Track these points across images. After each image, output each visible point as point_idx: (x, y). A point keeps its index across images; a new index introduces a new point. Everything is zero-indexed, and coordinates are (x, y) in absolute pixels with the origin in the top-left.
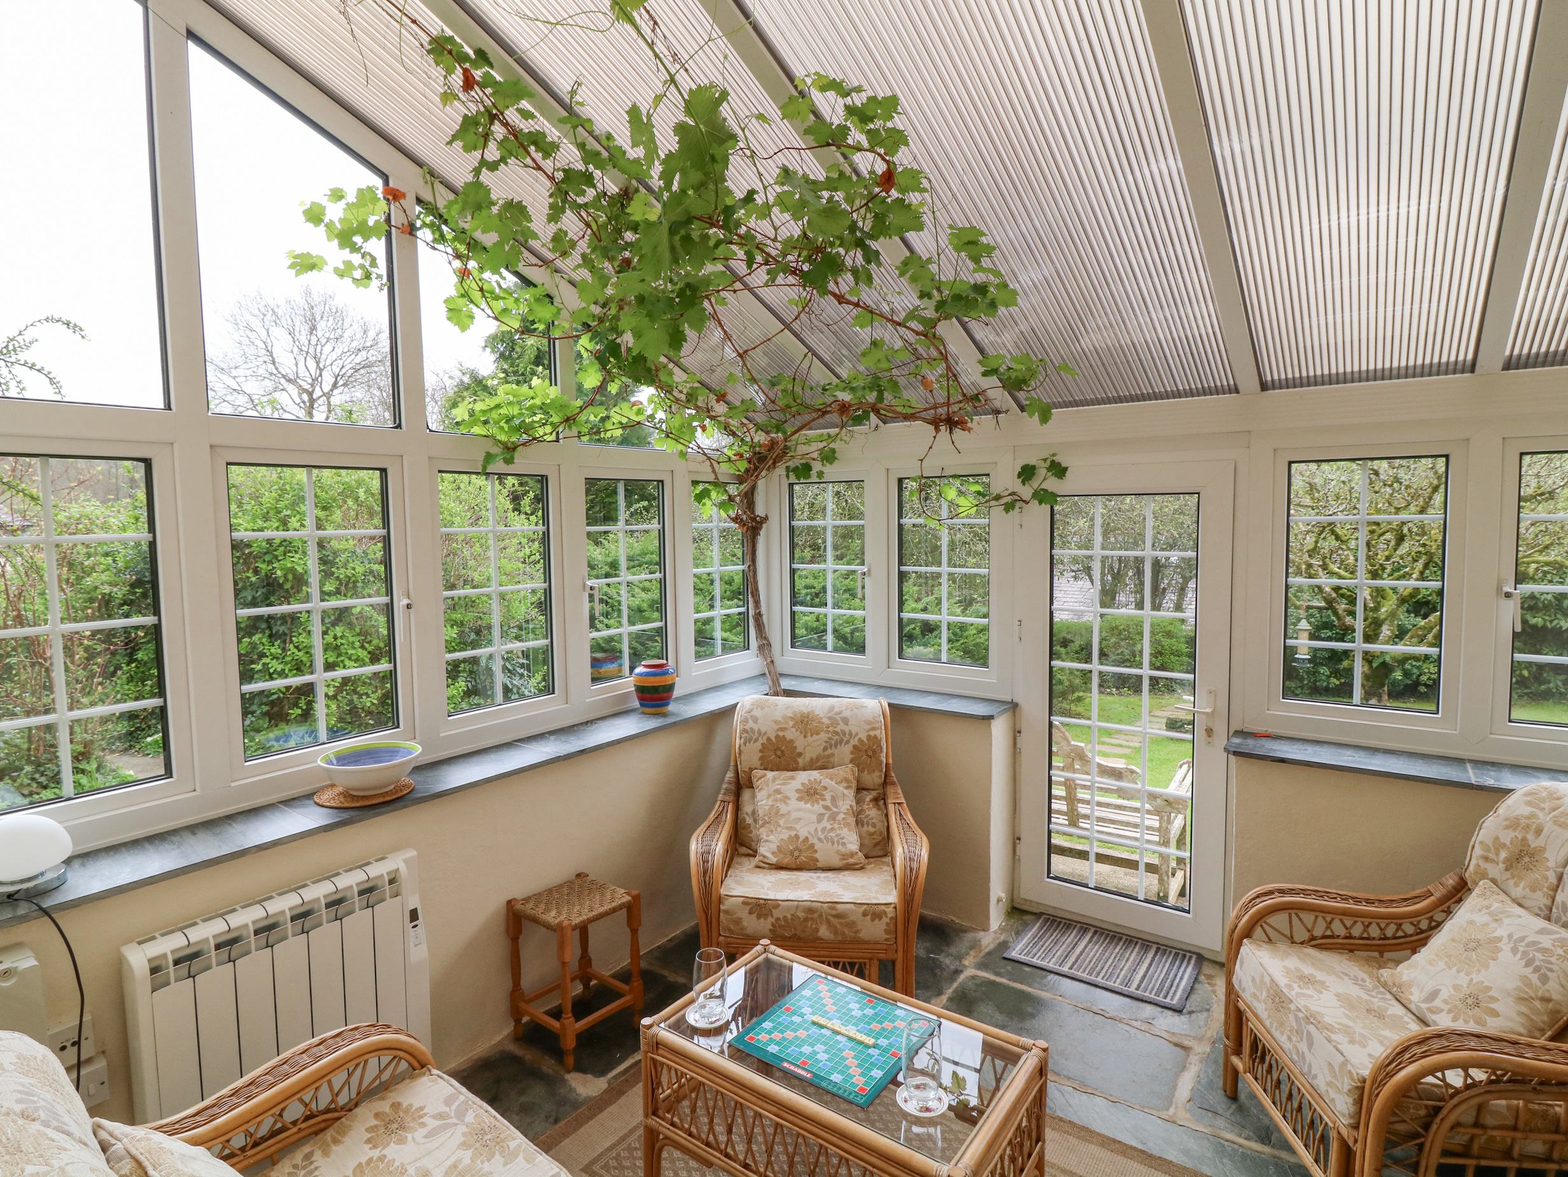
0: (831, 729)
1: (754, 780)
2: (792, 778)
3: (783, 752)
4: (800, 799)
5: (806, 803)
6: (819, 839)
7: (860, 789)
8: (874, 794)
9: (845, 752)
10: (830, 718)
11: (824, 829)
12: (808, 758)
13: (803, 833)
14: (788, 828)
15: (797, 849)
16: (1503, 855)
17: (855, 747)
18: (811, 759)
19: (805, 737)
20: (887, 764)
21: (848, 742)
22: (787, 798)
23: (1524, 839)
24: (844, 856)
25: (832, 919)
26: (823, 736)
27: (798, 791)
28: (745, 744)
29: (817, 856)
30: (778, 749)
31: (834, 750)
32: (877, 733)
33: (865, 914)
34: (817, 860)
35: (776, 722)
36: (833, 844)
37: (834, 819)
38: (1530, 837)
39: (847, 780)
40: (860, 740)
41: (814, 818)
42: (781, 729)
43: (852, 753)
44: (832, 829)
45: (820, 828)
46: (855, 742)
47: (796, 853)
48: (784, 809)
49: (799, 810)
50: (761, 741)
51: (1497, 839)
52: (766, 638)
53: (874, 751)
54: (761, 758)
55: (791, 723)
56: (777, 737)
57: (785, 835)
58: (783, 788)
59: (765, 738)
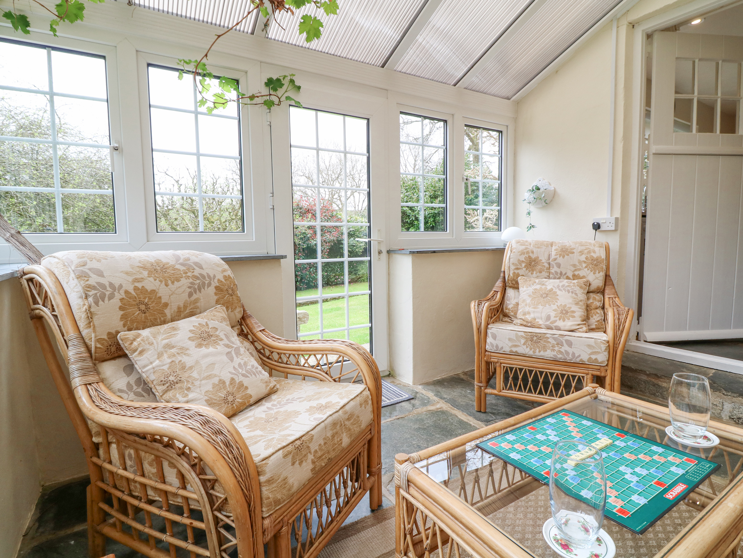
0: (189, 274)
3: (146, 305)
4: (200, 346)
5: (207, 346)
6: (243, 375)
9: (210, 294)
10: (183, 265)
11: (239, 365)
12: (176, 308)
13: (225, 376)
14: (206, 378)
15: (229, 393)
17: (216, 288)
18: (179, 308)
19: (166, 285)
21: (209, 285)
22: (183, 349)
26: (184, 282)
27: (190, 339)
29: (249, 392)
30: (141, 303)
31: (199, 295)
34: (251, 396)
35: (128, 274)
37: (240, 354)
39: (225, 319)
40: (219, 282)
41: (225, 358)
42: (137, 280)
43: (216, 294)
44: (246, 363)
46: (215, 283)
47: (230, 398)
48: (188, 361)
49: (206, 356)
50: (117, 296)
53: (233, 290)
54: (123, 317)
56: (136, 289)
57: (208, 386)
58: (173, 340)
59: (122, 292)
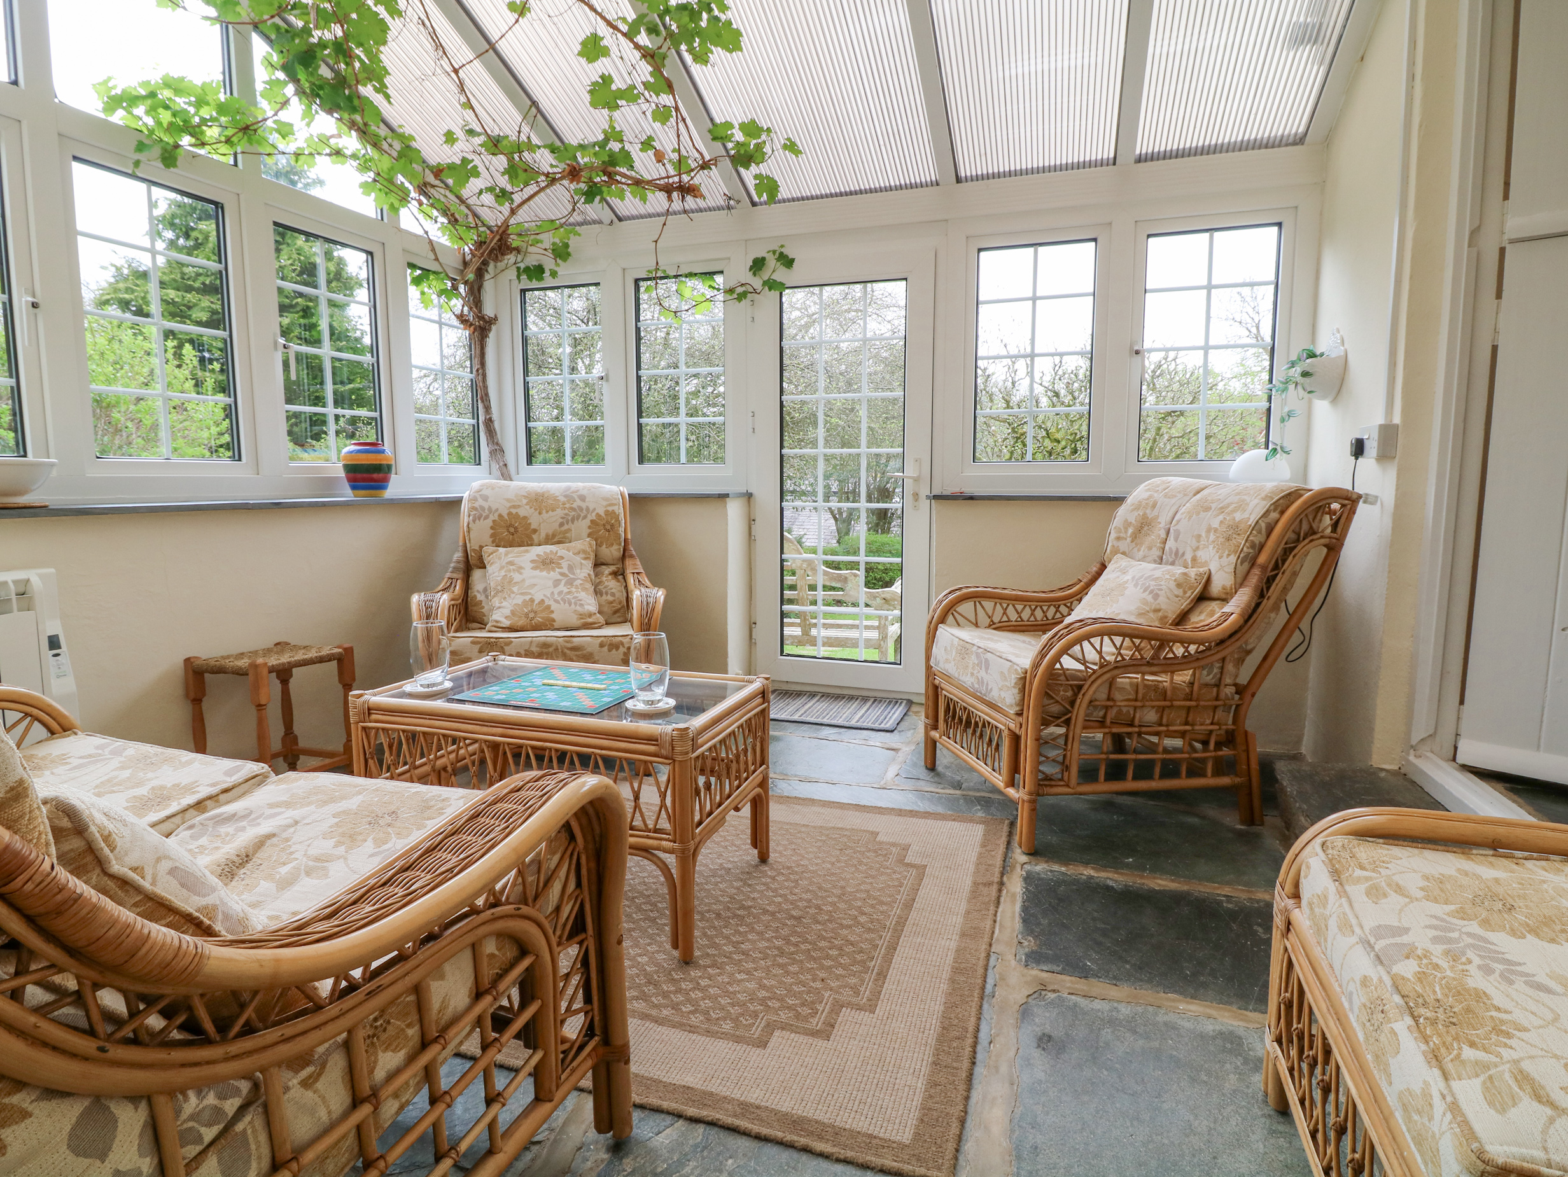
0: (567, 506)
1: (485, 556)
2: (527, 551)
3: (516, 528)
4: (535, 568)
5: (541, 570)
6: (557, 601)
7: (598, 564)
8: (613, 568)
9: (583, 526)
10: (566, 496)
11: (560, 593)
12: (543, 535)
13: (538, 598)
14: (522, 594)
15: (532, 611)
16: (1130, 531)
17: (592, 521)
18: (547, 535)
19: (540, 513)
20: (625, 540)
21: (585, 517)
22: (521, 568)
23: (1145, 514)
24: (582, 616)
25: (568, 652)
26: (559, 512)
27: (532, 561)
28: (474, 521)
29: (553, 616)
30: (511, 525)
31: (572, 527)
32: (615, 508)
33: (602, 645)
34: (554, 621)
35: (508, 500)
36: (570, 605)
37: (571, 584)
38: (1148, 511)
39: (584, 552)
40: (598, 515)
41: (550, 583)
42: (514, 507)
43: (589, 527)
44: (569, 593)
45: (556, 591)
46: (592, 517)
47: (531, 615)
48: (517, 577)
49: (534, 577)
50: (492, 518)
51: (1126, 521)
52: (497, 444)
53: (612, 525)
54: (492, 536)
55: (525, 501)
56: (510, 514)
57: (519, 600)
58: (516, 560)
59: (496, 515)
